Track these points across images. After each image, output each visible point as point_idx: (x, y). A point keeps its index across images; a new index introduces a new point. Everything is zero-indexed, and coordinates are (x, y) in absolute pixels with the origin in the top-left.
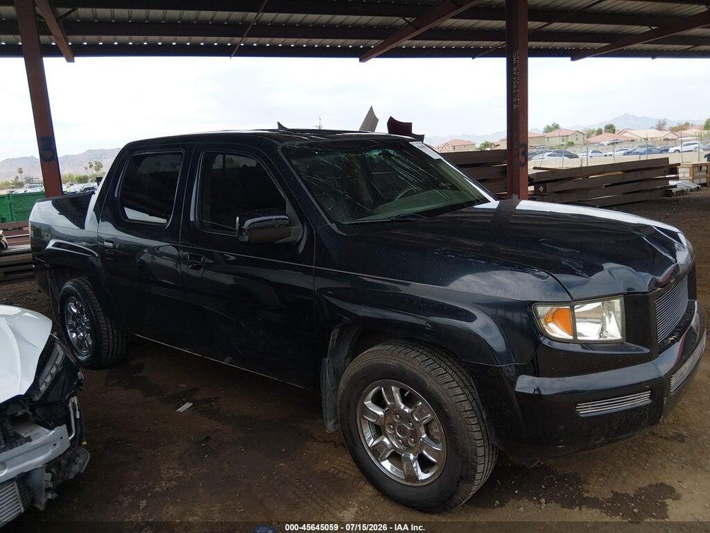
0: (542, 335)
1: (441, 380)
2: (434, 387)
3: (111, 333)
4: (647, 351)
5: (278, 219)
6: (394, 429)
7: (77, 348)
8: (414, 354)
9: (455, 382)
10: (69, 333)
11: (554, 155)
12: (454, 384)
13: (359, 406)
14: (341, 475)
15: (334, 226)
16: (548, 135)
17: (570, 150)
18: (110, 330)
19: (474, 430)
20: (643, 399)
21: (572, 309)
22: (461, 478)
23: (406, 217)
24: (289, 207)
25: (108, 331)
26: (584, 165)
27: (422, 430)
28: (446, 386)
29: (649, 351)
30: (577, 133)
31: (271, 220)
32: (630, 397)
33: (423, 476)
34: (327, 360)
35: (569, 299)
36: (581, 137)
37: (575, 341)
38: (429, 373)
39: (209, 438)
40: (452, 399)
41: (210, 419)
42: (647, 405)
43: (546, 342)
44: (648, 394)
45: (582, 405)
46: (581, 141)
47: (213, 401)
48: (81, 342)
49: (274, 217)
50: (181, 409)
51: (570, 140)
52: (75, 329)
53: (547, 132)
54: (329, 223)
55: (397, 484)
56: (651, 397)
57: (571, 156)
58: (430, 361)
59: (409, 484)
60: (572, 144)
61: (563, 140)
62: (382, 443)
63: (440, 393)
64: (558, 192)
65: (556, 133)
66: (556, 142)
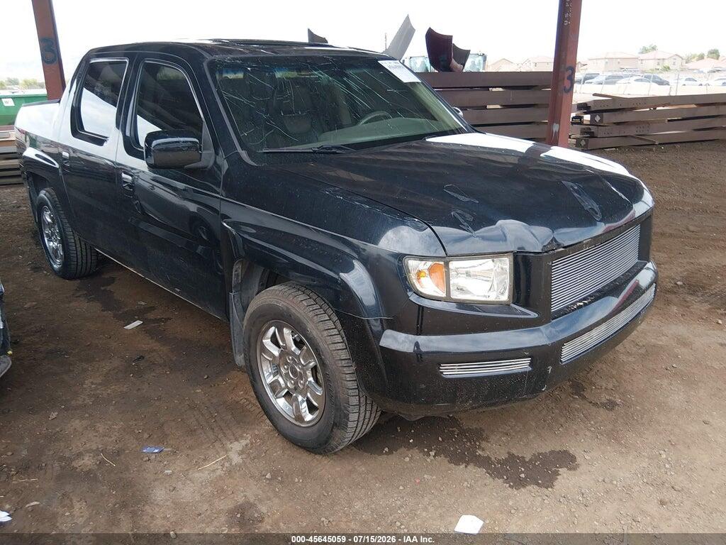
0: (411, 290)
1: (321, 326)
2: (314, 333)
3: (78, 246)
4: (533, 315)
5: (186, 142)
6: (288, 369)
7: (53, 256)
8: (302, 297)
9: (336, 330)
10: (46, 241)
11: (641, 80)
12: (335, 331)
13: (259, 343)
14: (250, 406)
15: (244, 154)
16: (642, 56)
17: (663, 76)
18: (78, 242)
19: (348, 379)
20: (523, 365)
21: (447, 264)
22: (335, 424)
23: (329, 148)
24: (205, 130)
25: (75, 243)
26: (673, 94)
27: (309, 373)
28: (325, 333)
29: (537, 315)
30: (677, 57)
31: (178, 142)
32: (504, 362)
33: (309, 417)
34: (232, 294)
35: (443, 254)
36: (679, 61)
37: (448, 299)
38: (311, 320)
39: (142, 357)
40: (330, 346)
41: (152, 338)
42: (525, 373)
43: (413, 298)
44: (528, 360)
45: (448, 366)
46: (678, 66)
47: (163, 322)
48: (55, 250)
49: (182, 139)
50: (129, 327)
51: (667, 64)
52: (50, 238)
53: (642, 53)
54: (239, 149)
55: (287, 422)
56: (531, 365)
57: (661, 83)
58: (316, 306)
59: (296, 423)
60: (667, 69)
61: (658, 64)
62: (277, 381)
63: (319, 340)
64: (618, 124)
65: (651, 55)
66: (650, 65)
